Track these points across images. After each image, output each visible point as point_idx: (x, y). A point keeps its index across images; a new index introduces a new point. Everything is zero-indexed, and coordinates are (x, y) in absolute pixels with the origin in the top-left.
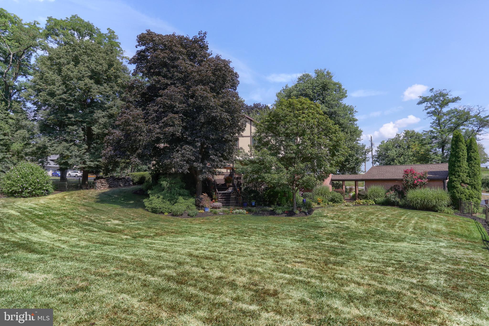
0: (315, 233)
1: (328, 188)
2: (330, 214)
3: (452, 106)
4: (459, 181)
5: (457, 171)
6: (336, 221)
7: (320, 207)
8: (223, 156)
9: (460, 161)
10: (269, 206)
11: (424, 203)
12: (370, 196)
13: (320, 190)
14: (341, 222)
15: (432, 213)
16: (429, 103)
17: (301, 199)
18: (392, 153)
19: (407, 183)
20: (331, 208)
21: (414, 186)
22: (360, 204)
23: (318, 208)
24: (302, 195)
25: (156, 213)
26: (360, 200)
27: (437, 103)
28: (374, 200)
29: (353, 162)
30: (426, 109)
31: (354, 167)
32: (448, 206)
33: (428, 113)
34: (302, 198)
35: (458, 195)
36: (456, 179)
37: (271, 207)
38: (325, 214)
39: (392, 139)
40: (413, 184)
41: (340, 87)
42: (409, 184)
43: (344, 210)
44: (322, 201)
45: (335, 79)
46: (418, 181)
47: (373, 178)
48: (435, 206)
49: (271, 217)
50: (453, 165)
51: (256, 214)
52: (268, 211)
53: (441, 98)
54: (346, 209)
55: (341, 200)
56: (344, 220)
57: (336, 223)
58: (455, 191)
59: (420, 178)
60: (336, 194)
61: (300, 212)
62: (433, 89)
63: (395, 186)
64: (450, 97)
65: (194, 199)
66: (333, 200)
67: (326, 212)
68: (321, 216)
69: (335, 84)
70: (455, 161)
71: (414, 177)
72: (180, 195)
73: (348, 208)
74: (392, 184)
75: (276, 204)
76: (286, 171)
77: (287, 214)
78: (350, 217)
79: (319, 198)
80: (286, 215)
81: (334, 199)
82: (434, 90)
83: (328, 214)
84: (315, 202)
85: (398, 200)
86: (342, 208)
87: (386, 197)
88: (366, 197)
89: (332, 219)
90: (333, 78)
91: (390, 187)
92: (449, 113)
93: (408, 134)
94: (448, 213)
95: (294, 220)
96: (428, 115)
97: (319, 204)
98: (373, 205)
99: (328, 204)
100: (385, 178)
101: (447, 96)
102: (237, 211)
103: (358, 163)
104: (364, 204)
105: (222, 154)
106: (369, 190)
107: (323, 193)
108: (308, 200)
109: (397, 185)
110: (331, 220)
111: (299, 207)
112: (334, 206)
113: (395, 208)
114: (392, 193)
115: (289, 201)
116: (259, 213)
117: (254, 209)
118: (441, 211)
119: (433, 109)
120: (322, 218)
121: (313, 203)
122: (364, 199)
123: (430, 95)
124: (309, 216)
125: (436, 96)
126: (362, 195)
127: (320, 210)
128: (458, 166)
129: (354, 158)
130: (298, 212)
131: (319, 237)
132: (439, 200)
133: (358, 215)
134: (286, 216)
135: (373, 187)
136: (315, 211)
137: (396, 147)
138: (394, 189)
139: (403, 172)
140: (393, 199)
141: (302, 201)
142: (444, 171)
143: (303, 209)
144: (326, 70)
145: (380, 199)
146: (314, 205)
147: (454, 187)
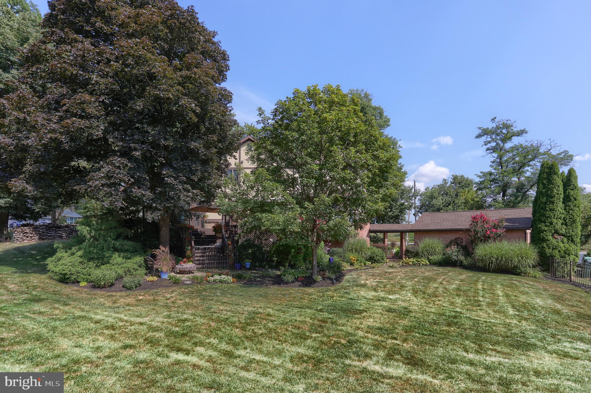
0: (350, 330)
1: (364, 242)
2: (371, 282)
3: (516, 141)
4: (551, 231)
5: (548, 217)
6: (382, 294)
7: (354, 270)
8: (189, 181)
9: (553, 203)
10: (277, 268)
11: (500, 262)
12: (422, 253)
13: (353, 245)
14: (391, 297)
15: (514, 277)
16: (489, 137)
17: (326, 258)
18: (439, 202)
19: (477, 234)
20: (371, 271)
21: (486, 238)
22: (409, 265)
23: (350, 271)
24: (329, 252)
25: (67, 283)
26: (409, 258)
27: (498, 138)
28: (428, 258)
29: (396, 209)
30: (486, 145)
31: (398, 215)
32: (534, 267)
33: (488, 149)
34: (328, 256)
35: (548, 251)
36: (546, 228)
37: (279, 270)
38: (363, 282)
39: (438, 186)
40: (485, 236)
41: (381, 114)
42: (479, 235)
43: (390, 273)
44: (357, 260)
45: (374, 103)
46: (491, 232)
47: (426, 228)
48: (516, 267)
49: (273, 289)
50: (542, 208)
51: (250, 283)
52: (271, 277)
53: (504, 131)
54: (392, 272)
55: (383, 259)
56: (394, 293)
57: (384, 299)
58: (545, 246)
59: (494, 227)
60: (375, 249)
61: (324, 278)
62: (495, 118)
63: (456, 239)
64: (515, 130)
65: (142, 258)
66: (372, 259)
67: (364, 277)
68: (357, 286)
69: (375, 109)
70: (545, 203)
71: (486, 225)
72: (116, 250)
73: (395, 270)
74: (452, 237)
75: (287, 264)
76: (299, 209)
77: (303, 283)
78: (402, 287)
79: (352, 256)
80: (300, 283)
81: (374, 257)
82: (496, 120)
83: (367, 282)
84: (346, 262)
85: (462, 258)
86: (387, 271)
87: (444, 254)
88: (416, 255)
89: (375, 290)
90: (372, 102)
91: (449, 240)
92: (512, 149)
93: (456, 180)
94: (535, 277)
95: (310, 294)
96: (488, 151)
97: (352, 264)
98: (426, 265)
99: (365, 264)
100: (442, 228)
101: (512, 128)
102: (217, 277)
103: (402, 210)
104: (414, 264)
105: (188, 178)
106: (421, 245)
107: (358, 249)
108: (336, 259)
109: (459, 238)
110: (374, 293)
111: (323, 270)
112: (374, 267)
113: (458, 270)
114: (454, 248)
115: (307, 261)
116: (255, 281)
117: (249, 274)
118: (526, 274)
119: (493, 144)
120: (358, 288)
121: (344, 264)
122: (414, 257)
123: (491, 126)
124: (338, 286)
125: (498, 128)
126: (411, 252)
127: (354, 275)
128: (551, 210)
129: (398, 203)
130: (319, 278)
131: (357, 341)
132: (522, 258)
133: (413, 282)
134: (300, 286)
135: (427, 241)
136: (347, 277)
137: (442, 195)
138: (456, 242)
139: (471, 219)
140: (455, 258)
141: (328, 260)
142: (525, 218)
143: (327, 274)
144: (364, 91)
145: (436, 258)
146: (346, 267)
147: (544, 240)
